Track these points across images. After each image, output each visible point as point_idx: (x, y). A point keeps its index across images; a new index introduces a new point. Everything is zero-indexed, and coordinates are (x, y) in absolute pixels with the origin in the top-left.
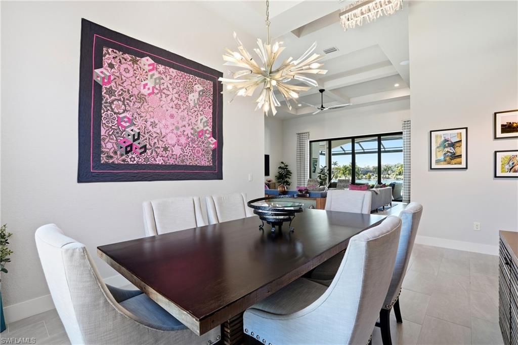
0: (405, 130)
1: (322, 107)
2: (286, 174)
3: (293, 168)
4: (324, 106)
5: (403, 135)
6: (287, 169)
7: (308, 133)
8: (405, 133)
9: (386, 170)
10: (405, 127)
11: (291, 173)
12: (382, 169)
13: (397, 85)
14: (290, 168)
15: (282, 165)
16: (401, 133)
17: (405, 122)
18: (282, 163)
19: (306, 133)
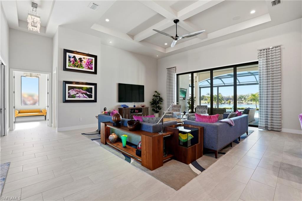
0: (261, 59)
1: (177, 36)
2: (159, 101)
3: (164, 96)
4: (178, 36)
5: (259, 64)
6: (159, 96)
7: (175, 67)
8: (261, 62)
9: (240, 98)
10: (260, 55)
11: (163, 100)
12: (238, 97)
13: (253, 12)
14: (161, 96)
15: (156, 94)
16: (257, 63)
17: (261, 51)
18: (156, 92)
19: (174, 68)
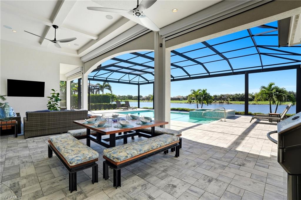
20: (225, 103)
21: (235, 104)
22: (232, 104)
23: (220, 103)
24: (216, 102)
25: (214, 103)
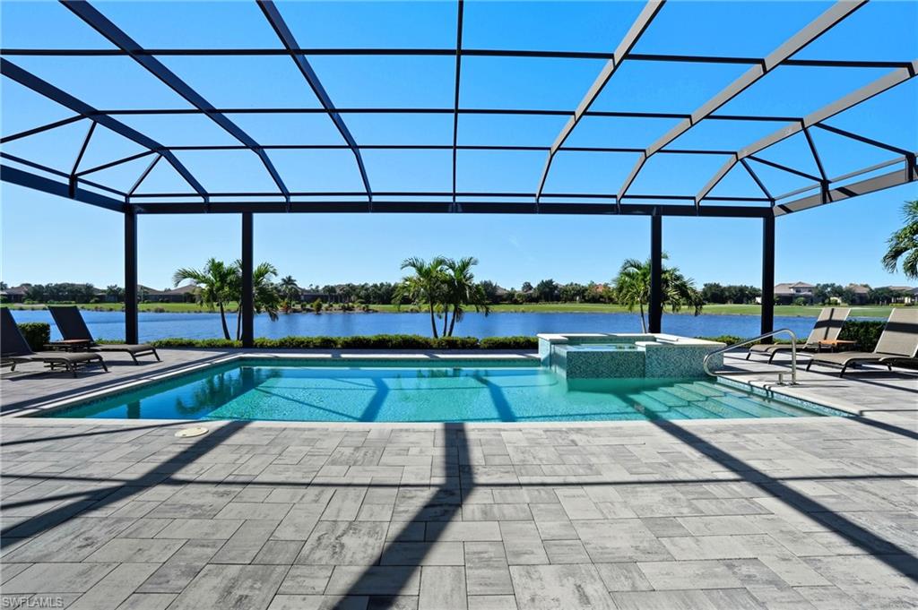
20: (357, 310)
21: (384, 312)
22: (377, 311)
23: (344, 309)
24: (331, 306)
25: (327, 310)
